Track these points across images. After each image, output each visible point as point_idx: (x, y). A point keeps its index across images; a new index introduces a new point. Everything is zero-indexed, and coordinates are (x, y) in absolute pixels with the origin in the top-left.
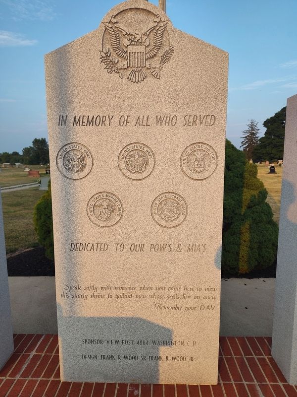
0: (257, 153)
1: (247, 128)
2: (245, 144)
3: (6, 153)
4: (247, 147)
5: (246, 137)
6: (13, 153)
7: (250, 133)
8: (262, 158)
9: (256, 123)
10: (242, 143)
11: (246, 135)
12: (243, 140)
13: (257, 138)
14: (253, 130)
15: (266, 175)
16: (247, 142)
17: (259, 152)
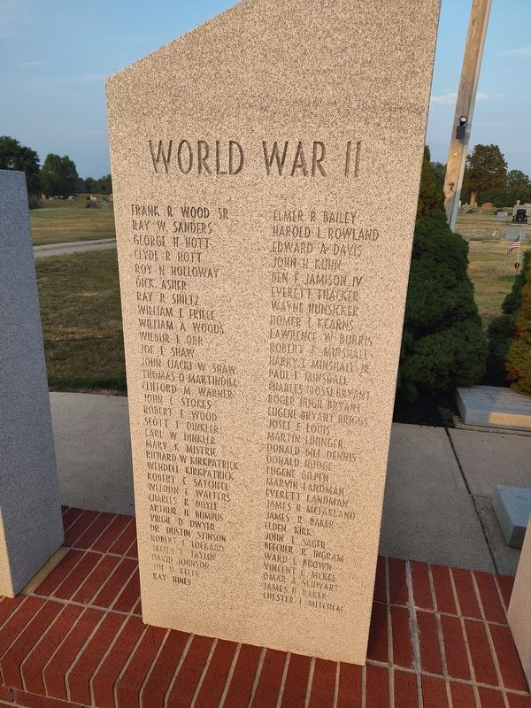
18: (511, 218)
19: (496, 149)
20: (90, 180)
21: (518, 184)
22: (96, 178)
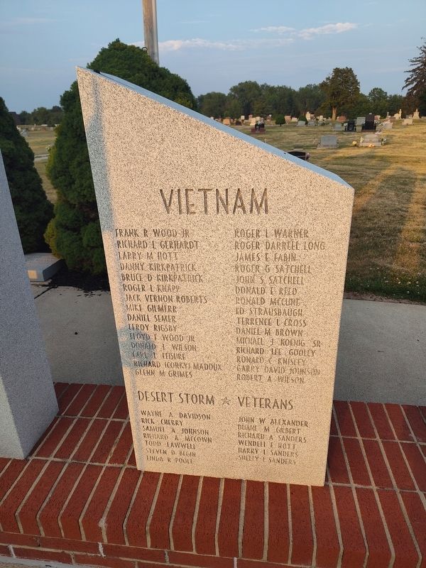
2: (412, 82)
3: (42, 109)
4: (413, 89)
5: (414, 71)
6: (54, 107)
7: (423, 62)
10: (407, 81)
11: (415, 67)
12: (408, 75)
16: (415, 79)
18: (344, 129)
19: (350, 71)
20: (24, 113)
21: (379, 99)
22: (30, 111)
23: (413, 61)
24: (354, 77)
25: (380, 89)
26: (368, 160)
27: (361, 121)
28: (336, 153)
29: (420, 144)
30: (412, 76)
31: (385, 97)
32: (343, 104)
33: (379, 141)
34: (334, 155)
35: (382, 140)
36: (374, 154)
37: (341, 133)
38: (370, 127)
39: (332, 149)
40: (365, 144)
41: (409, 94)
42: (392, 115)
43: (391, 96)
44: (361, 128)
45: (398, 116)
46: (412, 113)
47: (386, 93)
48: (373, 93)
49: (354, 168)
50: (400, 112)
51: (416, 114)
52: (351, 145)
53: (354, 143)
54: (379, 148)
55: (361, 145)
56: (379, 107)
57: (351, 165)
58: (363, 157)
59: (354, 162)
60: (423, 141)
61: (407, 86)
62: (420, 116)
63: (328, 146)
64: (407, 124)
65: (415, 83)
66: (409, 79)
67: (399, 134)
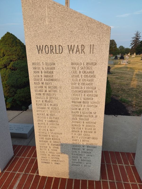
0: (138, 49)
1: (134, 36)
2: (133, 44)
4: (133, 46)
5: (133, 41)
7: (136, 38)
8: (141, 52)
9: (139, 33)
10: (131, 44)
11: (134, 40)
12: (132, 42)
13: (139, 41)
14: (137, 36)
15: (139, 61)
16: (134, 43)
17: (139, 48)
23: (133, 38)
24: (115, 42)
25: (122, 46)
26: (126, 69)
27: (119, 56)
28: (114, 66)
29: (140, 64)
30: (133, 42)
31: (124, 48)
32: (112, 51)
33: (127, 63)
34: (114, 67)
35: (128, 62)
36: (127, 67)
37: (113, 60)
38: (122, 58)
39: (112, 65)
40: (122, 64)
41: (132, 48)
42: (127, 54)
43: (126, 48)
44: (119, 58)
45: (129, 54)
46: (133, 54)
47: (124, 47)
48: (120, 47)
49: (124, 71)
50: (130, 53)
51: (135, 54)
52: (118, 64)
53: (119, 63)
54: (127, 65)
55: (121, 64)
56: (122, 52)
57: (123, 70)
58: (124, 68)
59: (122, 69)
60: (141, 63)
61: (131, 45)
62: (136, 55)
63: (111, 64)
64: (133, 57)
65: (134, 45)
66: (132, 43)
67: (132, 60)
